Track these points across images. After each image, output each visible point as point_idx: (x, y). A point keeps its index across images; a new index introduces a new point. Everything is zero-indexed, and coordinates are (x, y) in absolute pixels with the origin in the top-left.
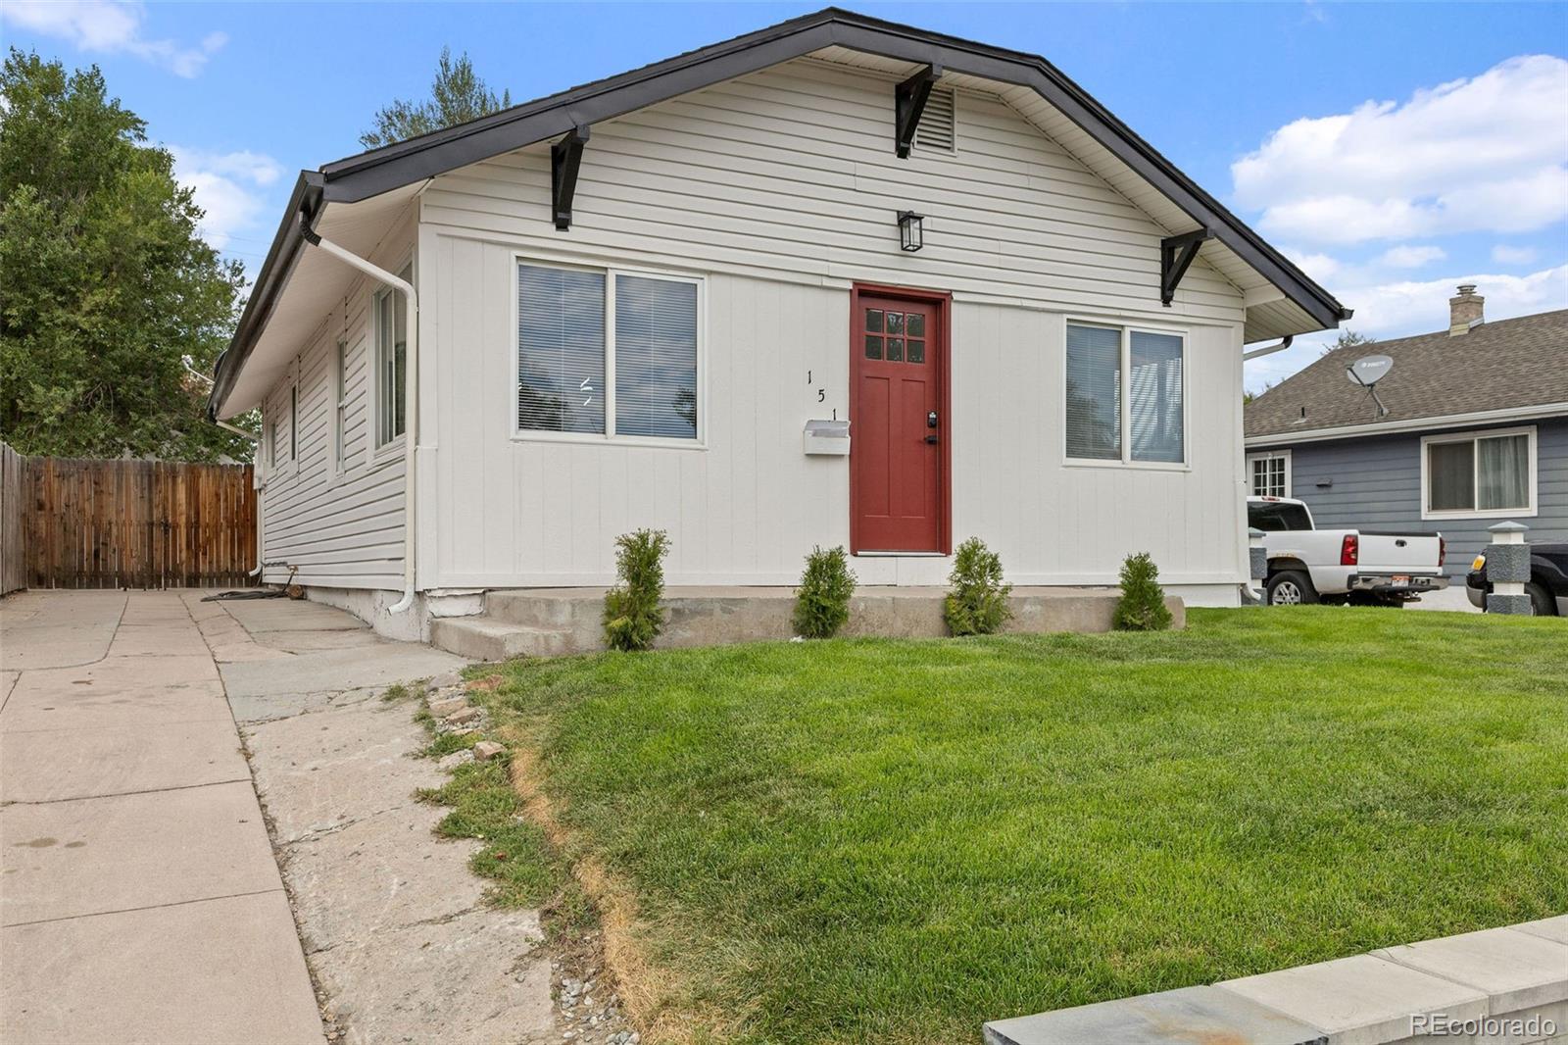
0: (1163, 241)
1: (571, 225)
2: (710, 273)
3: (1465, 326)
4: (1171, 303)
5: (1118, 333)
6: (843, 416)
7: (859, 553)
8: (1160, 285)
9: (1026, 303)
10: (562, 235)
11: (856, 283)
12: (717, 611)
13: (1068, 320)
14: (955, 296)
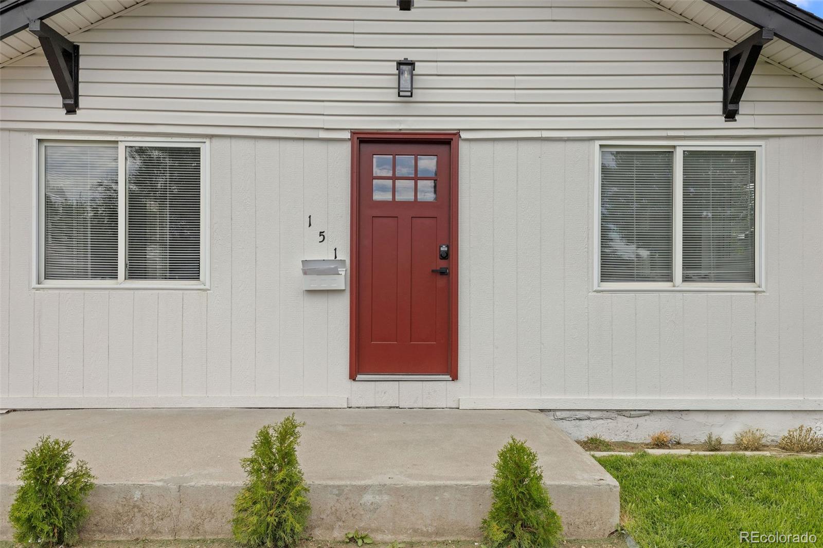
0: (726, 54)
1: (79, 109)
2: (214, 137)
4: (737, 117)
5: (669, 154)
6: (345, 255)
7: (359, 377)
8: (721, 99)
9: (546, 134)
10: (71, 117)
11: (354, 132)
13: (601, 146)
14: (464, 135)
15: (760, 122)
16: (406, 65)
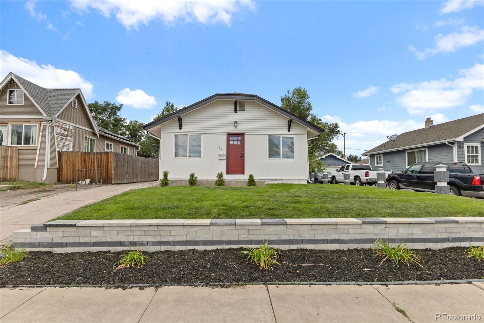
0: (287, 121)
1: (182, 129)
2: (203, 133)
3: (428, 126)
4: (290, 131)
5: (279, 137)
6: (225, 153)
7: (228, 174)
8: (287, 128)
9: (259, 134)
10: (180, 130)
11: (227, 133)
12: (178, 182)
13: (269, 136)
14: (245, 133)
15: (294, 132)
16: (236, 122)
